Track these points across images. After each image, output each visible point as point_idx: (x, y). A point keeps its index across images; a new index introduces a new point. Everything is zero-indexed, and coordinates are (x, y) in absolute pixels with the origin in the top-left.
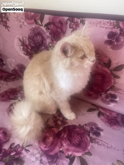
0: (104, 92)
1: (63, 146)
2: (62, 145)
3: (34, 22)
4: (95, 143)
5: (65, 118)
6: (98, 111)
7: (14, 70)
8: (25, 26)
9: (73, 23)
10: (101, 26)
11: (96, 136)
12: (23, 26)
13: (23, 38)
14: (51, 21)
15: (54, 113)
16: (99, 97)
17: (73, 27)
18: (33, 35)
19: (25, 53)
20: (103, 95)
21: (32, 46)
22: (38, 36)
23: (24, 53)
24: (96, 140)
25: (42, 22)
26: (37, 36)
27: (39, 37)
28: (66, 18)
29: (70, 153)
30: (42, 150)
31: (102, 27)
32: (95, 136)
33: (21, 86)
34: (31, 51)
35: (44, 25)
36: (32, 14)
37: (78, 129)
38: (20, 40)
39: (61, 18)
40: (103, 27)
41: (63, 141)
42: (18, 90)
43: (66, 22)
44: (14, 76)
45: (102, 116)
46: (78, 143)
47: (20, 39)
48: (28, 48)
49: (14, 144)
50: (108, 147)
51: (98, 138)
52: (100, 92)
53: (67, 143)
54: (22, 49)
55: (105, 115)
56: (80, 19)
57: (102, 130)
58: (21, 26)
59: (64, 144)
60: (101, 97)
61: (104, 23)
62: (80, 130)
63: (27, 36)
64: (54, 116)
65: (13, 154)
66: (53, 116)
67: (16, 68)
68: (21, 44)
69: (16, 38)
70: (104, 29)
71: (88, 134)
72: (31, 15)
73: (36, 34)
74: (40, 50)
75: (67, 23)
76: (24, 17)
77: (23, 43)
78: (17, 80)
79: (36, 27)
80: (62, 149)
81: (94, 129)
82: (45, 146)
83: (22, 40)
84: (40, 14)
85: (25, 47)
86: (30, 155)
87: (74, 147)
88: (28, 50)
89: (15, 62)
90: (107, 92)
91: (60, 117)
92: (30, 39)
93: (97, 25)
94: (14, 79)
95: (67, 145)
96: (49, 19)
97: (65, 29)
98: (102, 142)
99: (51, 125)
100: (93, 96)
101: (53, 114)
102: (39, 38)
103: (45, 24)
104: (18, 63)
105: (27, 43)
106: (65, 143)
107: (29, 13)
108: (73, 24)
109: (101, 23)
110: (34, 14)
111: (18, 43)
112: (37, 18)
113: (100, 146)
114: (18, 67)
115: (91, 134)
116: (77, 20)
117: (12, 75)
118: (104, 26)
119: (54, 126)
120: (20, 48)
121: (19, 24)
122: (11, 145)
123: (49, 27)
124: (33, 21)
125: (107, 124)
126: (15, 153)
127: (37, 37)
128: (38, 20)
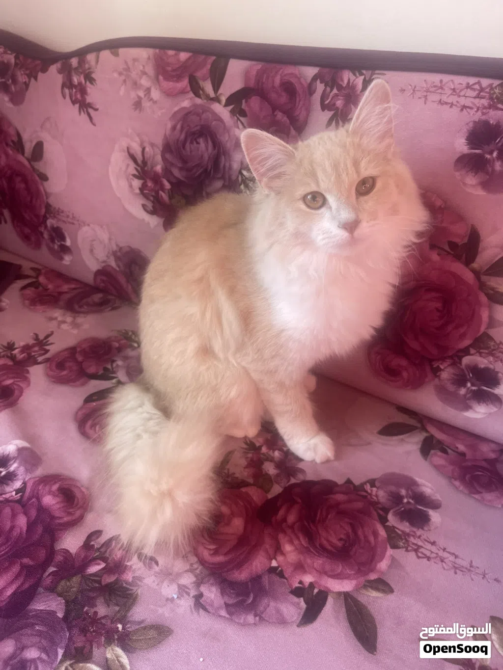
0: (449, 362)
1: (283, 554)
2: (278, 549)
3: (189, 88)
4: (407, 550)
5: (293, 454)
6: (425, 434)
7: (104, 273)
8: (155, 102)
9: (335, 91)
10: (445, 98)
11: (412, 524)
12: (146, 104)
13: (144, 149)
14: (252, 84)
15: (252, 432)
16: (427, 380)
17: (334, 104)
18: (183, 137)
19: (150, 205)
20: (443, 370)
21: (175, 177)
22: (201, 140)
23: (144, 206)
24: (412, 539)
25: (216, 86)
26: (196, 140)
27: (202, 145)
28: (310, 72)
29: (308, 579)
30: (202, 562)
31: (446, 103)
32: (407, 524)
33: (127, 332)
34: (170, 198)
35: (223, 99)
36: (184, 56)
37: (340, 497)
38: (133, 158)
39: (290, 69)
40: (452, 105)
41: (281, 536)
42: (117, 345)
43: (310, 85)
44: (100, 295)
45: (440, 453)
46: (340, 544)
47: (132, 151)
48: (162, 188)
49: (98, 533)
50: (456, 568)
51: (419, 532)
52: (431, 361)
53: (296, 542)
54: (138, 191)
55: (449, 451)
56: (361, 74)
57: (436, 506)
58: (138, 105)
59: (288, 548)
60: (437, 380)
61: (454, 90)
62: (350, 501)
63: (159, 141)
64: (250, 445)
65: (94, 569)
66: (246, 443)
67: (113, 264)
68: (135, 172)
69: (117, 147)
70: (455, 111)
71: (379, 515)
72: (178, 60)
73: (194, 133)
74: (204, 193)
75: (310, 90)
76: (150, 70)
77: (142, 169)
78: (114, 309)
79: (195, 105)
80: (278, 562)
81: (405, 500)
82: (213, 547)
83: (139, 158)
84: (214, 58)
85: (150, 184)
86: (157, 574)
87: (325, 559)
88: (161, 192)
89: (110, 239)
90: (460, 358)
91: (274, 451)
92: (171, 152)
93: (426, 97)
94: (100, 306)
95: (297, 549)
96: (247, 75)
97: (304, 113)
98: (434, 549)
99: (237, 475)
100: (405, 374)
101: (246, 437)
102: (203, 148)
103: (228, 94)
104: (121, 245)
105: (159, 168)
106: (291, 542)
107: (171, 52)
108: (336, 95)
109: (441, 88)
110: (189, 58)
111: (124, 168)
112: (199, 74)
113: (425, 560)
114: (117, 259)
115: (390, 517)
116: (352, 77)
117: (96, 289)
118: (453, 99)
119: (251, 481)
120: (131, 186)
121: (133, 95)
122: (90, 537)
123: (244, 106)
124: (185, 83)
125: (457, 483)
126: (103, 565)
127: (198, 143)
128: (204, 80)
